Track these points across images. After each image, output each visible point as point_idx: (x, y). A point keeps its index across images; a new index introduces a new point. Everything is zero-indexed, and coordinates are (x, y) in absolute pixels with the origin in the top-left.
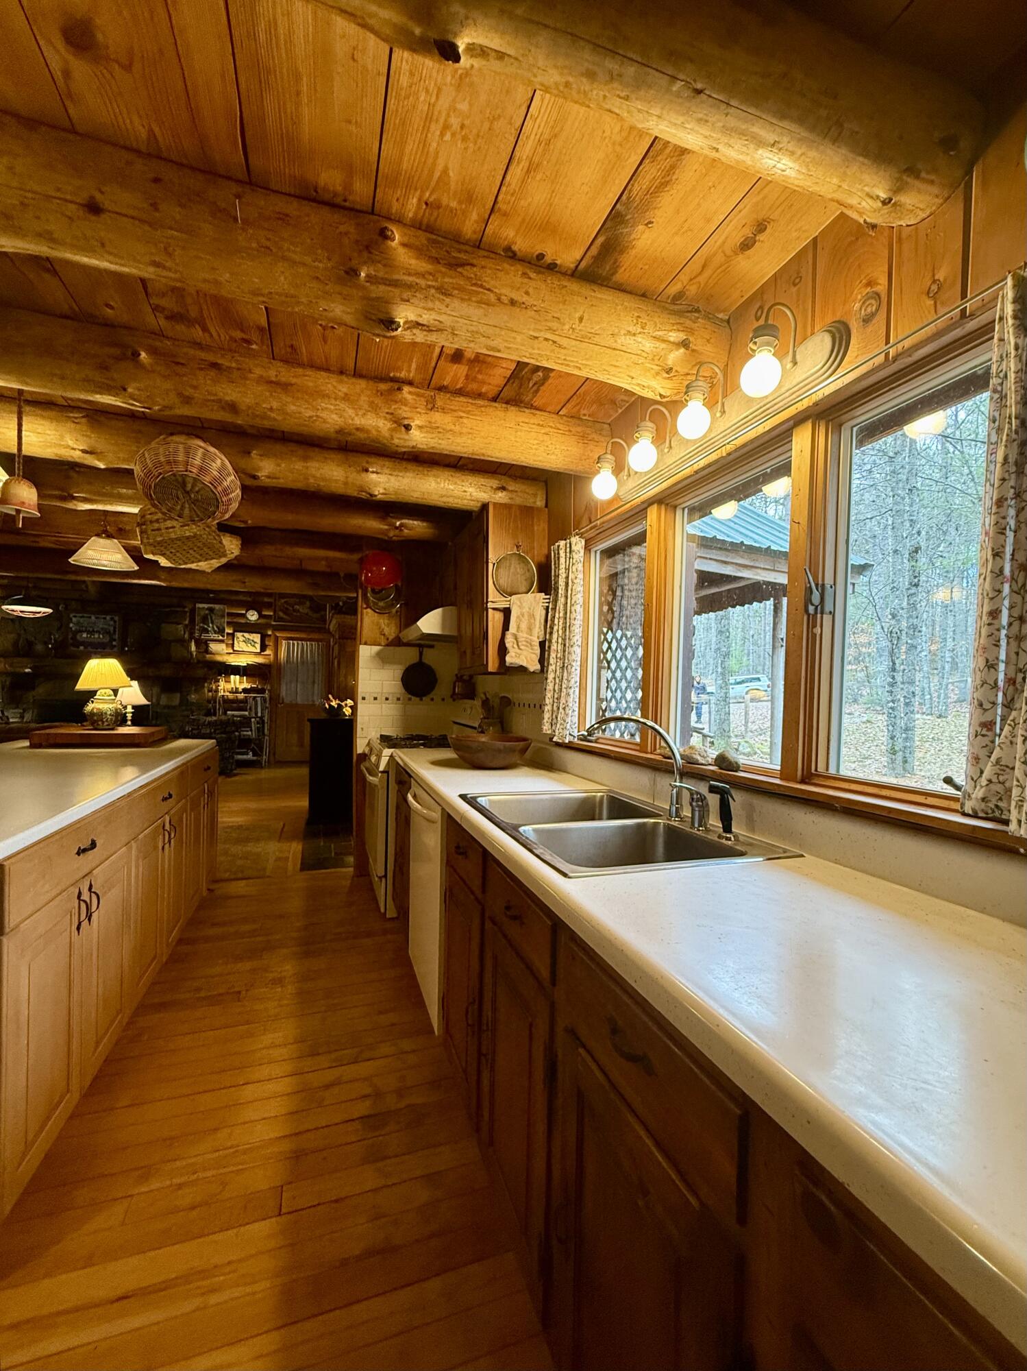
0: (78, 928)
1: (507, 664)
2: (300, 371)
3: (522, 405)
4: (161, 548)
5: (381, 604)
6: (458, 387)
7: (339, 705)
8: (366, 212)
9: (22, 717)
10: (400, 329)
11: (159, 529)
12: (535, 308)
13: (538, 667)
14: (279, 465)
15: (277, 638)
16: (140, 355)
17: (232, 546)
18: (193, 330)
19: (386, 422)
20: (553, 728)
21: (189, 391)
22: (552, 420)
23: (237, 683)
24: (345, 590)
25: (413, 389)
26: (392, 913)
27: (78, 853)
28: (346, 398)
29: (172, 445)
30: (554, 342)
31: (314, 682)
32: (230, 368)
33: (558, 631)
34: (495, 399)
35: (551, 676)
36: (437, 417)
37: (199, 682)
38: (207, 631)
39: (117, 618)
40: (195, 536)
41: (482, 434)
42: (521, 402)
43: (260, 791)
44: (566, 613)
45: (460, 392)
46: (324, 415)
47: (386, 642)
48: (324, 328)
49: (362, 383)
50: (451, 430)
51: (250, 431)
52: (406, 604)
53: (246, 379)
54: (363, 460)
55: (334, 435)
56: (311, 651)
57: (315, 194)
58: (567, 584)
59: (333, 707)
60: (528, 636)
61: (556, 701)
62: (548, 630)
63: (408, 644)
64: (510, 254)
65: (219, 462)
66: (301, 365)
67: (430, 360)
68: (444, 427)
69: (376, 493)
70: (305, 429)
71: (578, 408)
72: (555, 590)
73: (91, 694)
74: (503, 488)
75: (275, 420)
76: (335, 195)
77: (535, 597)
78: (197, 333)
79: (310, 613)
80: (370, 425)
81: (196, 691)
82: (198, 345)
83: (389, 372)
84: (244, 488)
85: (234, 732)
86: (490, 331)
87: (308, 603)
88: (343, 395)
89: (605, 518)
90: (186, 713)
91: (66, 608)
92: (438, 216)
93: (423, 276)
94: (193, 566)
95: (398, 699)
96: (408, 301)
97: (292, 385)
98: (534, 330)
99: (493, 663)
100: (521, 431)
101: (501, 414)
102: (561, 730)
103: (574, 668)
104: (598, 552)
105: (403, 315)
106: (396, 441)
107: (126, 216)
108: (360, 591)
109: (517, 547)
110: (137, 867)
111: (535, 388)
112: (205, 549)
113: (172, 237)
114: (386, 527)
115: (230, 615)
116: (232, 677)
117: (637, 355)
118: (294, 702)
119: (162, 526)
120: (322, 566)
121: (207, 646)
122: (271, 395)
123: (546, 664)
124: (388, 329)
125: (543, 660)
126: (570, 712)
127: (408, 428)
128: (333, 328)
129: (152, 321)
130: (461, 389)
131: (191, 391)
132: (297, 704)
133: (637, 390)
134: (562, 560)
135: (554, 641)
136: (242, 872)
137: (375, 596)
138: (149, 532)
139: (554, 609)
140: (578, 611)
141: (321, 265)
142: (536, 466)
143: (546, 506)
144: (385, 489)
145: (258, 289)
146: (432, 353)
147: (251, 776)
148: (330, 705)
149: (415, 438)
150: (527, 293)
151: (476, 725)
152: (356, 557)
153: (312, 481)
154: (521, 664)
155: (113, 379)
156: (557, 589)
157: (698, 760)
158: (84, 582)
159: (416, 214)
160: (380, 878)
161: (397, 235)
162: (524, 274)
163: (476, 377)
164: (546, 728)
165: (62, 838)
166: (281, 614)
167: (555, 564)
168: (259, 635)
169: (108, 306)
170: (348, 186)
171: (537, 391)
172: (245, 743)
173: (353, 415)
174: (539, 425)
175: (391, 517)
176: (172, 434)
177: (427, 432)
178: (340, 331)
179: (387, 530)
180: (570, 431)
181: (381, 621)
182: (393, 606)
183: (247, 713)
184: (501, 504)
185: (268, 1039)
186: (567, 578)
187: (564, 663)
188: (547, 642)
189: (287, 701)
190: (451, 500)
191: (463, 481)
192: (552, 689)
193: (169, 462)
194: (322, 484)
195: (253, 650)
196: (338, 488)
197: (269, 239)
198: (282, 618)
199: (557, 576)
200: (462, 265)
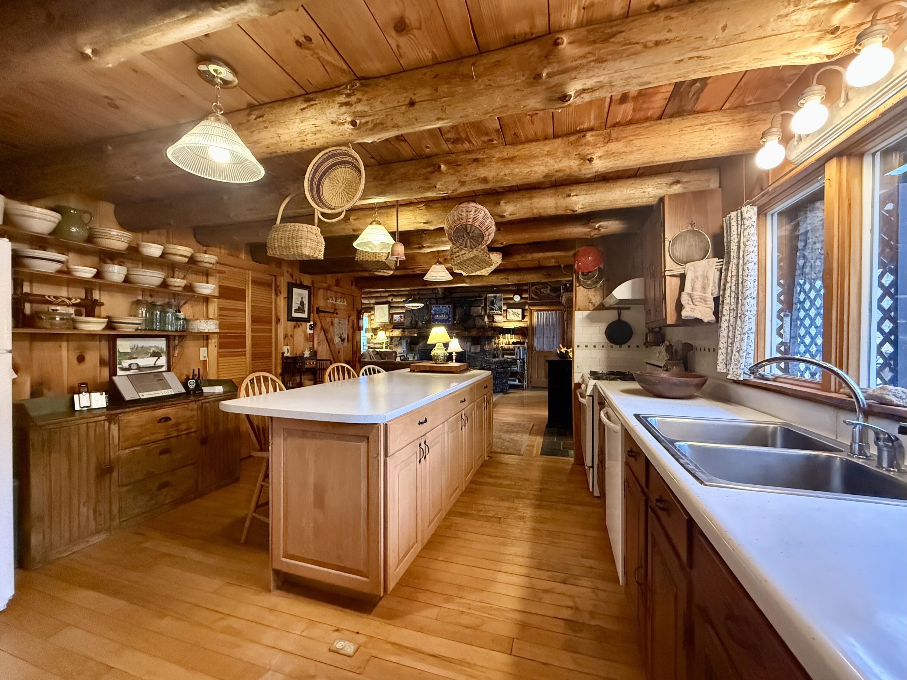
0: (420, 462)
1: (683, 318)
2: (521, 147)
3: (685, 114)
4: (460, 265)
5: (589, 282)
6: (628, 119)
7: (566, 351)
8: (546, 35)
9: (414, 358)
10: (572, 99)
11: (459, 256)
12: (678, 39)
13: (713, 318)
14: (516, 206)
15: (531, 310)
16: (441, 167)
17: (497, 259)
18: (465, 145)
19: (575, 161)
20: (728, 367)
21: (464, 178)
22: (715, 117)
23: (510, 339)
24: (566, 276)
25: (594, 133)
26: (597, 493)
27: (419, 424)
28: (549, 154)
29: (460, 209)
30: (698, 57)
31: (554, 337)
32: (482, 159)
33: (731, 287)
34: (660, 118)
35: (724, 325)
36: (613, 146)
37: (490, 339)
38: (493, 309)
39: (451, 306)
40: (475, 256)
41: (649, 147)
42: (684, 112)
43: (522, 404)
44: (738, 271)
45: (630, 123)
46: (536, 168)
47: (594, 308)
48: (531, 116)
49: (559, 141)
50: (623, 152)
51: (500, 190)
52: (607, 280)
53: (491, 162)
54: (567, 190)
55: (542, 180)
56: (552, 317)
57: (514, 40)
58: (739, 247)
59: (562, 352)
60: (702, 294)
61: (729, 345)
62: (722, 287)
63: (610, 308)
64: (654, 9)
65: (483, 212)
66: (522, 143)
67: (604, 108)
68: (618, 151)
69: (577, 209)
70: (525, 180)
71: (741, 98)
72: (727, 253)
73: (434, 345)
74: (678, 182)
75: (508, 180)
76: (526, 34)
77: (709, 262)
78: (466, 145)
79: (551, 293)
80: (564, 166)
81: (489, 344)
82: (468, 152)
83: (576, 128)
84: (497, 224)
85: (507, 368)
86: (638, 72)
87: (549, 287)
88: (546, 153)
89: (777, 184)
90: (483, 356)
91: (430, 303)
92: (593, 13)
93: (584, 57)
94: (478, 273)
95: (603, 347)
96: (575, 78)
97: (515, 157)
98: (679, 56)
99: (671, 317)
100: (684, 134)
101: (666, 127)
102: (735, 370)
103: (747, 318)
104: (776, 214)
105: (572, 88)
106: (583, 172)
107: (424, 101)
108: (574, 275)
109: (692, 225)
110: (448, 436)
111: (695, 97)
112: (482, 263)
113: (444, 102)
114: (589, 230)
115: (505, 299)
116: (506, 335)
117: (792, 32)
118: (542, 350)
119: (460, 254)
120: (552, 263)
121: (493, 318)
122: (505, 167)
123: (720, 316)
124: (564, 102)
125: (717, 312)
126: (745, 354)
127: (591, 160)
128: (537, 114)
129: (446, 147)
130: (630, 120)
131: (465, 178)
132: (543, 351)
133: (799, 62)
134: (734, 228)
135: (726, 296)
136: (508, 449)
137: (584, 277)
138: (455, 258)
139: (727, 270)
140: (750, 268)
141: (519, 81)
142: (703, 158)
143: (720, 187)
144: (582, 205)
145: (487, 110)
146: (604, 103)
147: (517, 394)
148: (560, 351)
149: (596, 166)
150: (670, 31)
151: (662, 365)
152: (572, 253)
153: (535, 211)
154: (696, 316)
155: (430, 184)
156: (729, 253)
157: (892, 401)
158: (437, 288)
159: (578, 18)
160: (589, 467)
161: (565, 38)
162: (666, 18)
163: (641, 108)
164: (721, 368)
165: (412, 415)
166: (533, 296)
167: (727, 232)
168: (521, 310)
169: (427, 147)
170: (532, 26)
171: (697, 99)
172: (514, 374)
173: (554, 163)
174: (701, 125)
175: (593, 222)
176: (461, 204)
177: (606, 158)
178: (541, 113)
179: (589, 231)
180: (734, 120)
181: (590, 293)
182: (597, 282)
183: (514, 357)
184: (675, 194)
185: (512, 550)
186: (739, 242)
187: (737, 314)
188: (721, 298)
189: (538, 349)
190: (633, 201)
191: (642, 185)
192: (726, 335)
193: (459, 219)
194: (542, 211)
195: (517, 318)
196: (552, 212)
197: (489, 80)
198: (534, 298)
199: (729, 242)
200: (614, 35)
